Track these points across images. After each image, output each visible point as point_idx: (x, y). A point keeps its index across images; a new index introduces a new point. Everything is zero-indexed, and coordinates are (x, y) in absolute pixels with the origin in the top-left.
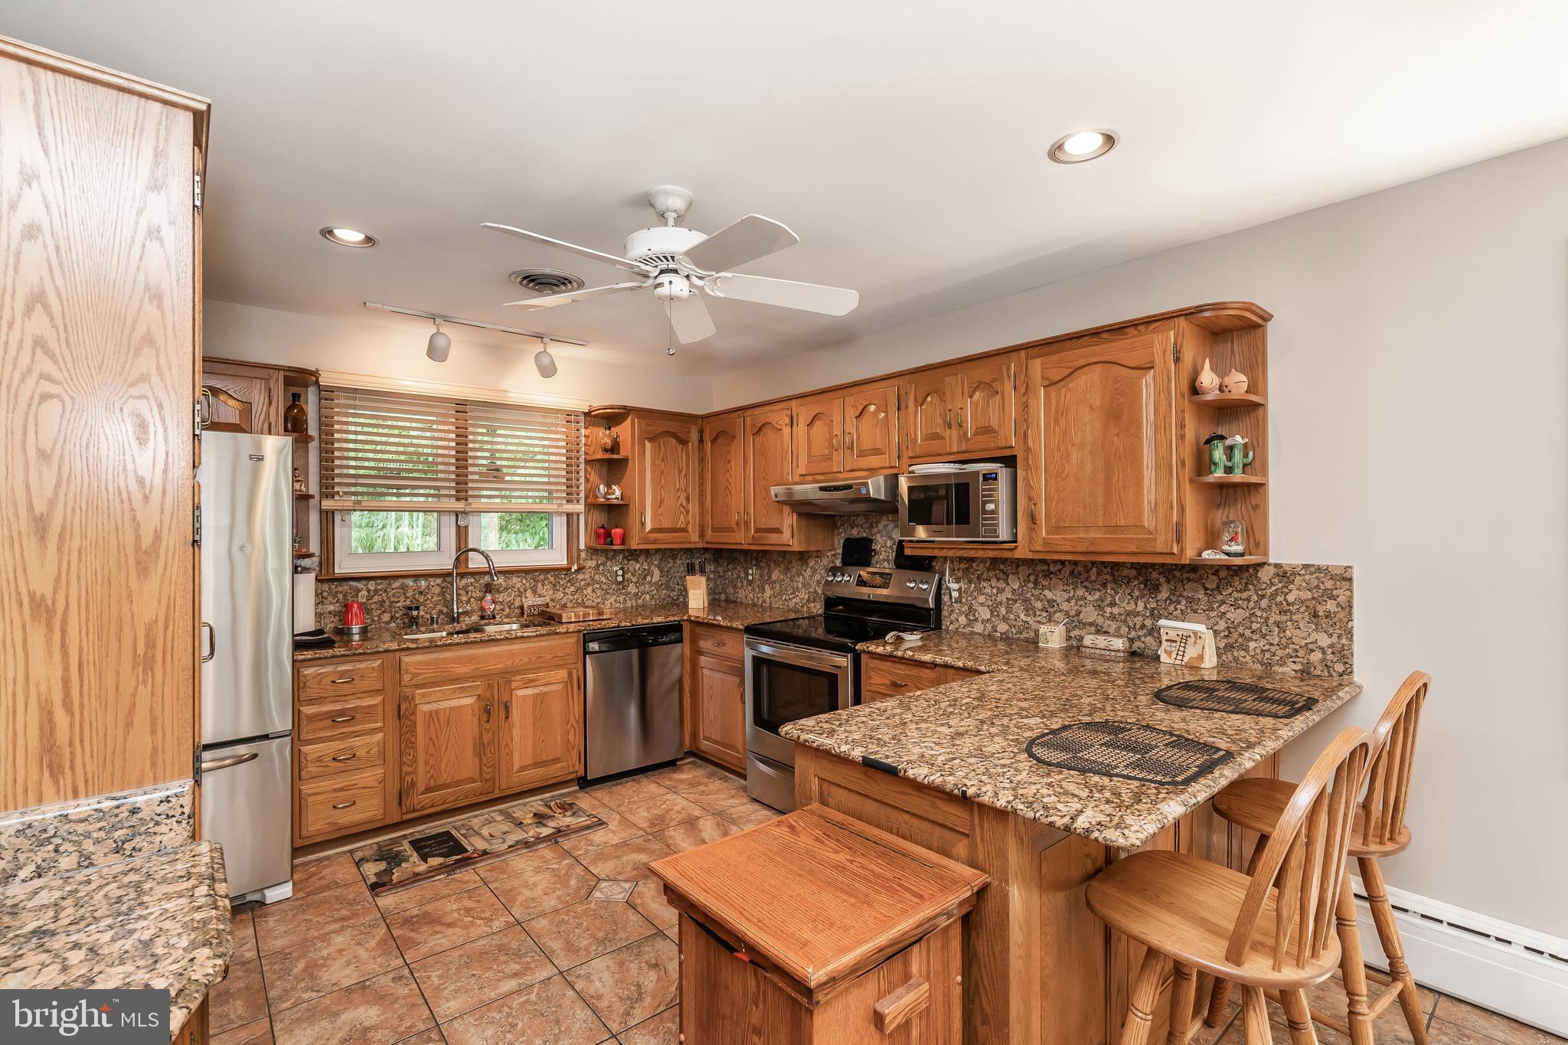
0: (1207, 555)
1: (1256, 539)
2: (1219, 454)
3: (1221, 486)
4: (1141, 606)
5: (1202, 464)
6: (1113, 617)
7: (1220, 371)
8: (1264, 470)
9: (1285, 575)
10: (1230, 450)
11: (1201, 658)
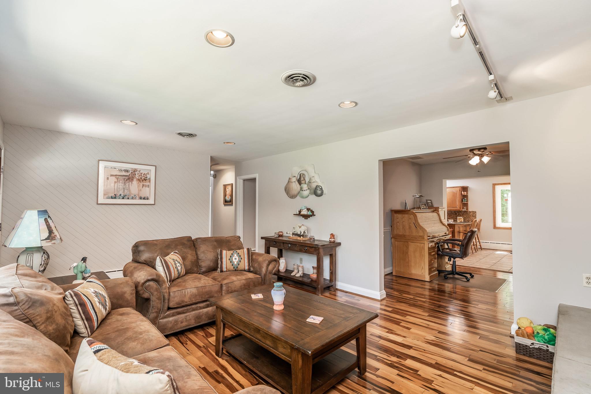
0: (463, 210)
1: (467, 209)
2: (464, 200)
3: (464, 203)
4: (455, 216)
5: (462, 201)
6: (451, 217)
7: (464, 192)
8: (468, 202)
9: (470, 212)
10: (465, 200)
11: (462, 221)
